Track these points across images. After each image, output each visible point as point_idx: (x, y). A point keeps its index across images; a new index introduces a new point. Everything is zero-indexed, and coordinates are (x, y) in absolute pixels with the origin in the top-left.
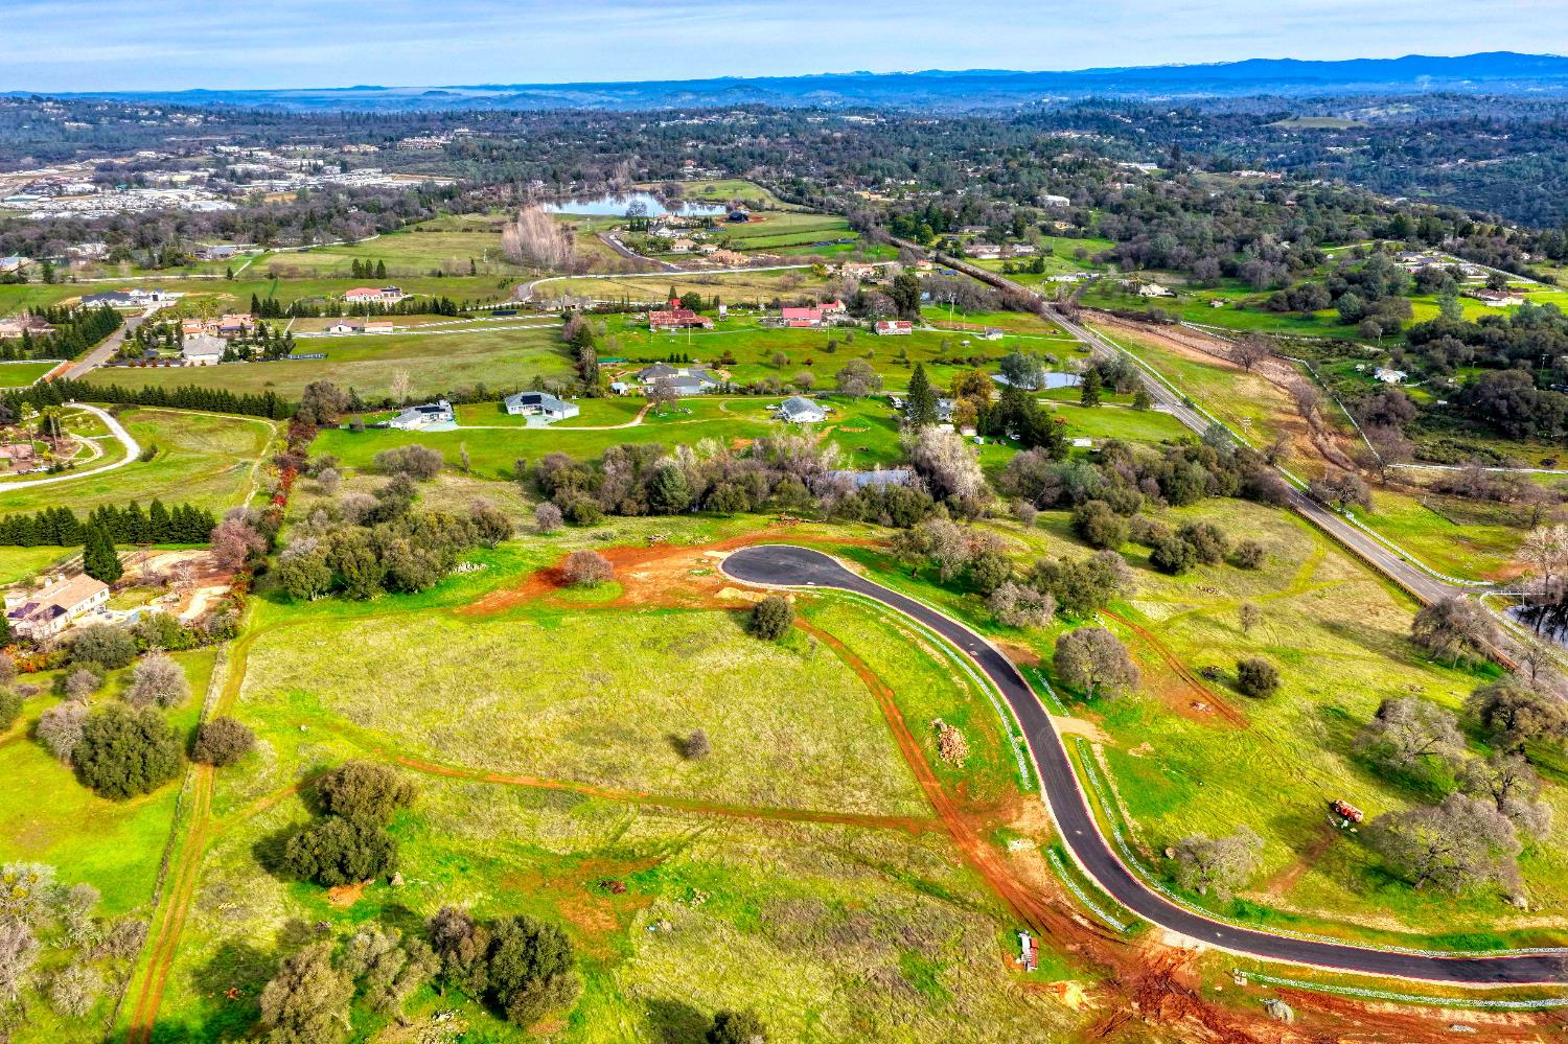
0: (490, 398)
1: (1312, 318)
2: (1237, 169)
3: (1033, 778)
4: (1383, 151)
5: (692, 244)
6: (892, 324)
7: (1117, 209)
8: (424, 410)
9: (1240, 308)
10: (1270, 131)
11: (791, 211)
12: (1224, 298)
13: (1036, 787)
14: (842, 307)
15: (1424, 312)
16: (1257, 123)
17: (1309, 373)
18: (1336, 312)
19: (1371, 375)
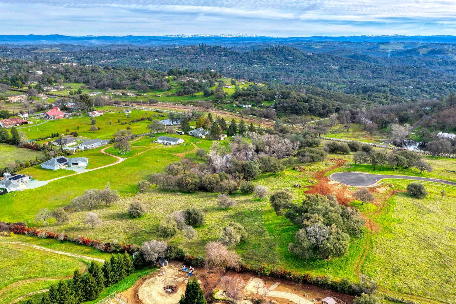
1: (195, 96)
12: (161, 94)
14: (59, 110)
16: (29, 51)
17: (220, 109)
18: (202, 93)
19: (242, 107)
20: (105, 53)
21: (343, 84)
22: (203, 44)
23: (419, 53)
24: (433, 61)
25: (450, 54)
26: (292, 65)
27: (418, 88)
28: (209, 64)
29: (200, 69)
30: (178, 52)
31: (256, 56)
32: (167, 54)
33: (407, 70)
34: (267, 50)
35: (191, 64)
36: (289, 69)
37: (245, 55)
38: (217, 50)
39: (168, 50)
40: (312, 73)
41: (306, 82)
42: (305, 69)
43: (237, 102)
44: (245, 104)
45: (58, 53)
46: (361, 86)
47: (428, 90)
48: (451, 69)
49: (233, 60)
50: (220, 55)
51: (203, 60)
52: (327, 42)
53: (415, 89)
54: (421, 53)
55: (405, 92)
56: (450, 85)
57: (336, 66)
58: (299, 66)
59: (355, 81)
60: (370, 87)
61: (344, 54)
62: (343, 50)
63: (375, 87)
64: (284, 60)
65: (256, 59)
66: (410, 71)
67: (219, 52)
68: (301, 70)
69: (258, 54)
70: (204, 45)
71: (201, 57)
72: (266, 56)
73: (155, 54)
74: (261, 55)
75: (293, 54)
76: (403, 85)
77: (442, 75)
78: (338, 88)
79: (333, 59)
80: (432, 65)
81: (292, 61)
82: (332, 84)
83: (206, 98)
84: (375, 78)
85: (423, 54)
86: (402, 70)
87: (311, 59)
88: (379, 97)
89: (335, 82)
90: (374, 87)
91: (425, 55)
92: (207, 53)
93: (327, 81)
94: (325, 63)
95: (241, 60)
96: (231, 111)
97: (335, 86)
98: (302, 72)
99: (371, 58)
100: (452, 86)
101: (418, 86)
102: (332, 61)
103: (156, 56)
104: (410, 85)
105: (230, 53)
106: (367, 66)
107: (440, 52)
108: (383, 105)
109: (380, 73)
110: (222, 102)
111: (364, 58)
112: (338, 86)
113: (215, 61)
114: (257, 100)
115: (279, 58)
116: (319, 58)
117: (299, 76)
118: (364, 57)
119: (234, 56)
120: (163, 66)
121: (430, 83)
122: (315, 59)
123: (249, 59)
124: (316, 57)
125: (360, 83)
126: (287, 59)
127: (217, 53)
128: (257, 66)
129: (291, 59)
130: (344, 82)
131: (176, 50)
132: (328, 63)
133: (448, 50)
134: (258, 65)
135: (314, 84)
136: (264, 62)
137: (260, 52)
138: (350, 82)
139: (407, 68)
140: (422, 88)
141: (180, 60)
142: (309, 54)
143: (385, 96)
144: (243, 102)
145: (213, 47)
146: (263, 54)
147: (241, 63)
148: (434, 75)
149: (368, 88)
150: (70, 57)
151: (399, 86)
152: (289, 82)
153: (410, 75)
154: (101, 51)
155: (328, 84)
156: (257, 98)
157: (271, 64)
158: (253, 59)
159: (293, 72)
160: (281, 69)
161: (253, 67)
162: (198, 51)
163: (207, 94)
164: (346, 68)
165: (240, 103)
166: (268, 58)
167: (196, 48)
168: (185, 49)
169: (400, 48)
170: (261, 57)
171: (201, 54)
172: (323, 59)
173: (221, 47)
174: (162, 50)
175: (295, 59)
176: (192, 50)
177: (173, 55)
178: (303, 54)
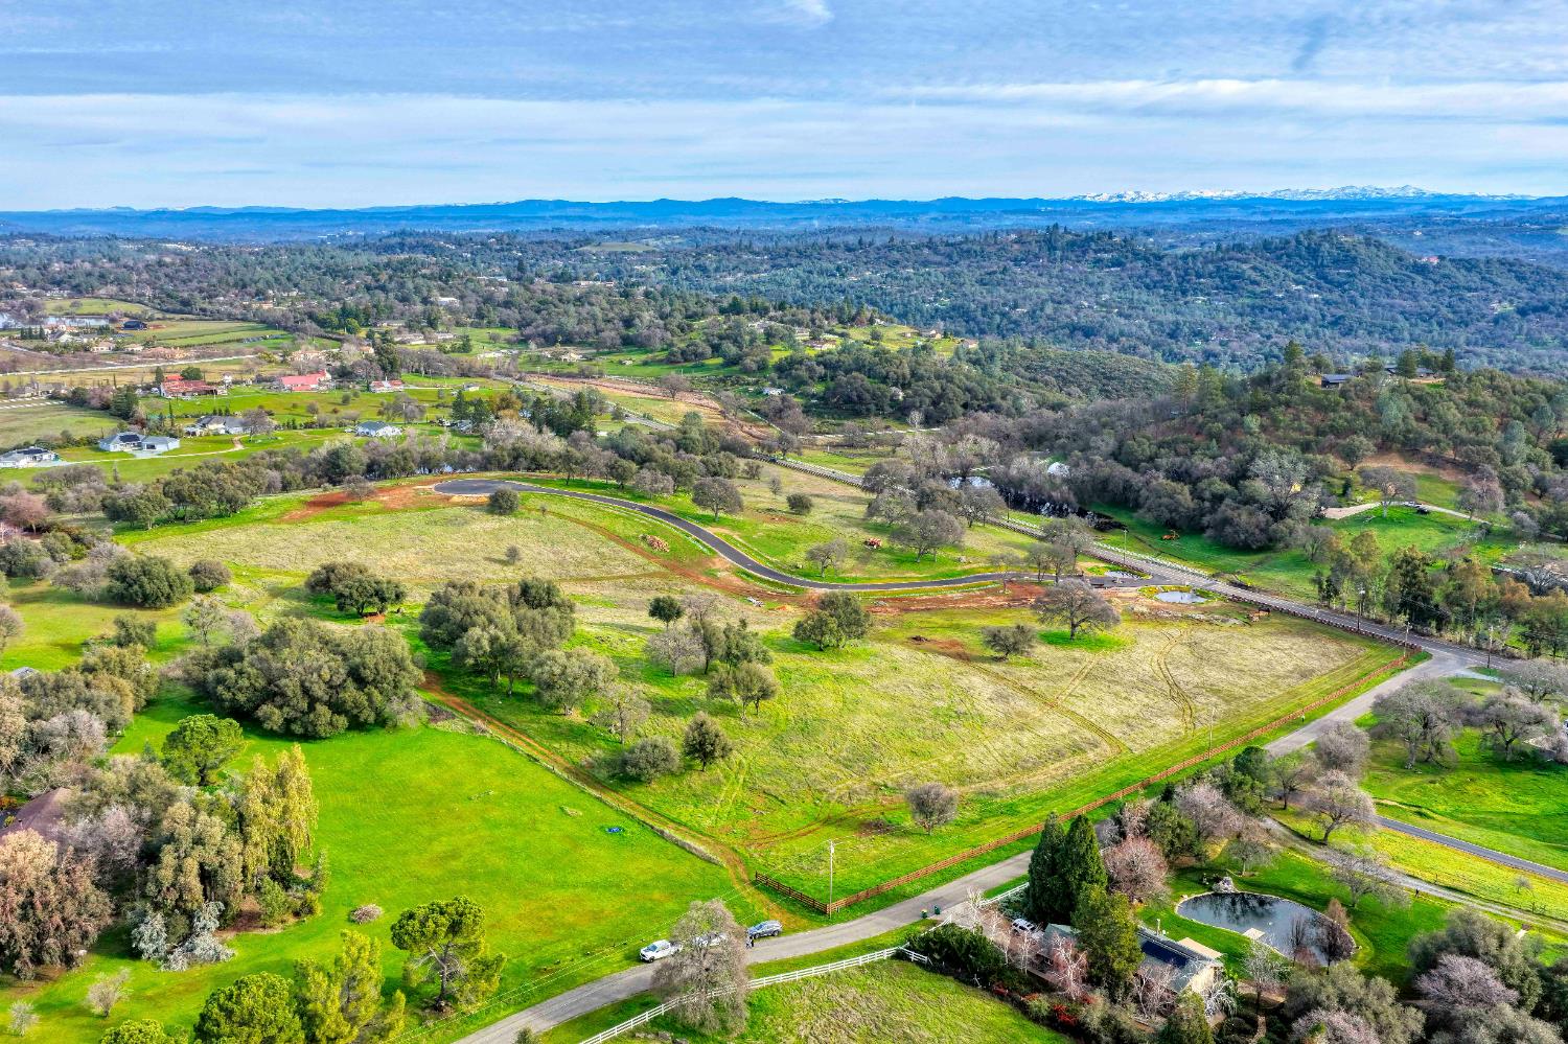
0: (77, 444)
1: (703, 365)
2: (576, 279)
3: (710, 550)
4: (678, 268)
5: (113, 346)
6: (386, 383)
7: (507, 304)
8: (25, 453)
9: (645, 363)
10: (581, 254)
11: (187, 319)
12: (632, 359)
13: (715, 553)
14: (329, 376)
15: (778, 354)
16: (567, 248)
20: (757, 254)
22: (1057, 224)
26: (1335, 295)
30: (968, 253)
31: (1211, 267)
32: (932, 257)
34: (1265, 247)
35: (972, 289)
37: (1180, 262)
38: (1093, 246)
39: (947, 245)
45: (634, 253)
50: (1099, 261)
57: (1511, 302)
64: (1314, 281)
65: (1210, 275)
67: (1099, 251)
69: (1222, 259)
70: (1061, 229)
72: (1244, 267)
74: (1232, 262)
75: (1354, 261)
79: (1521, 278)
81: (1340, 285)
87: (1420, 279)
92: (1058, 253)
94: (1470, 290)
95: (1157, 278)
102: (1510, 284)
105: (1136, 255)
110: (736, 382)
115: (1297, 272)
116: (1460, 274)
119: (1142, 263)
122: (1445, 276)
123: (1183, 279)
124: (1450, 269)
126: (1325, 278)
128: (1200, 300)
129: (1337, 278)
131: (965, 247)
132: (1485, 293)
134: (1208, 294)
136: (1232, 286)
137: (1233, 254)
142: (1424, 260)
145: (1087, 238)
146: (1238, 260)
147: (1151, 287)
150: (654, 264)
154: (749, 249)
157: (1254, 295)
158: (1199, 276)
161: (1186, 303)
162: (1035, 248)
166: (1250, 273)
168: (996, 242)
170: (1226, 270)
171: (1037, 257)
172: (1477, 279)
173: (1110, 237)
174: (931, 245)
175: (1354, 275)
176: (1016, 246)
177: (947, 261)
178: (1400, 259)
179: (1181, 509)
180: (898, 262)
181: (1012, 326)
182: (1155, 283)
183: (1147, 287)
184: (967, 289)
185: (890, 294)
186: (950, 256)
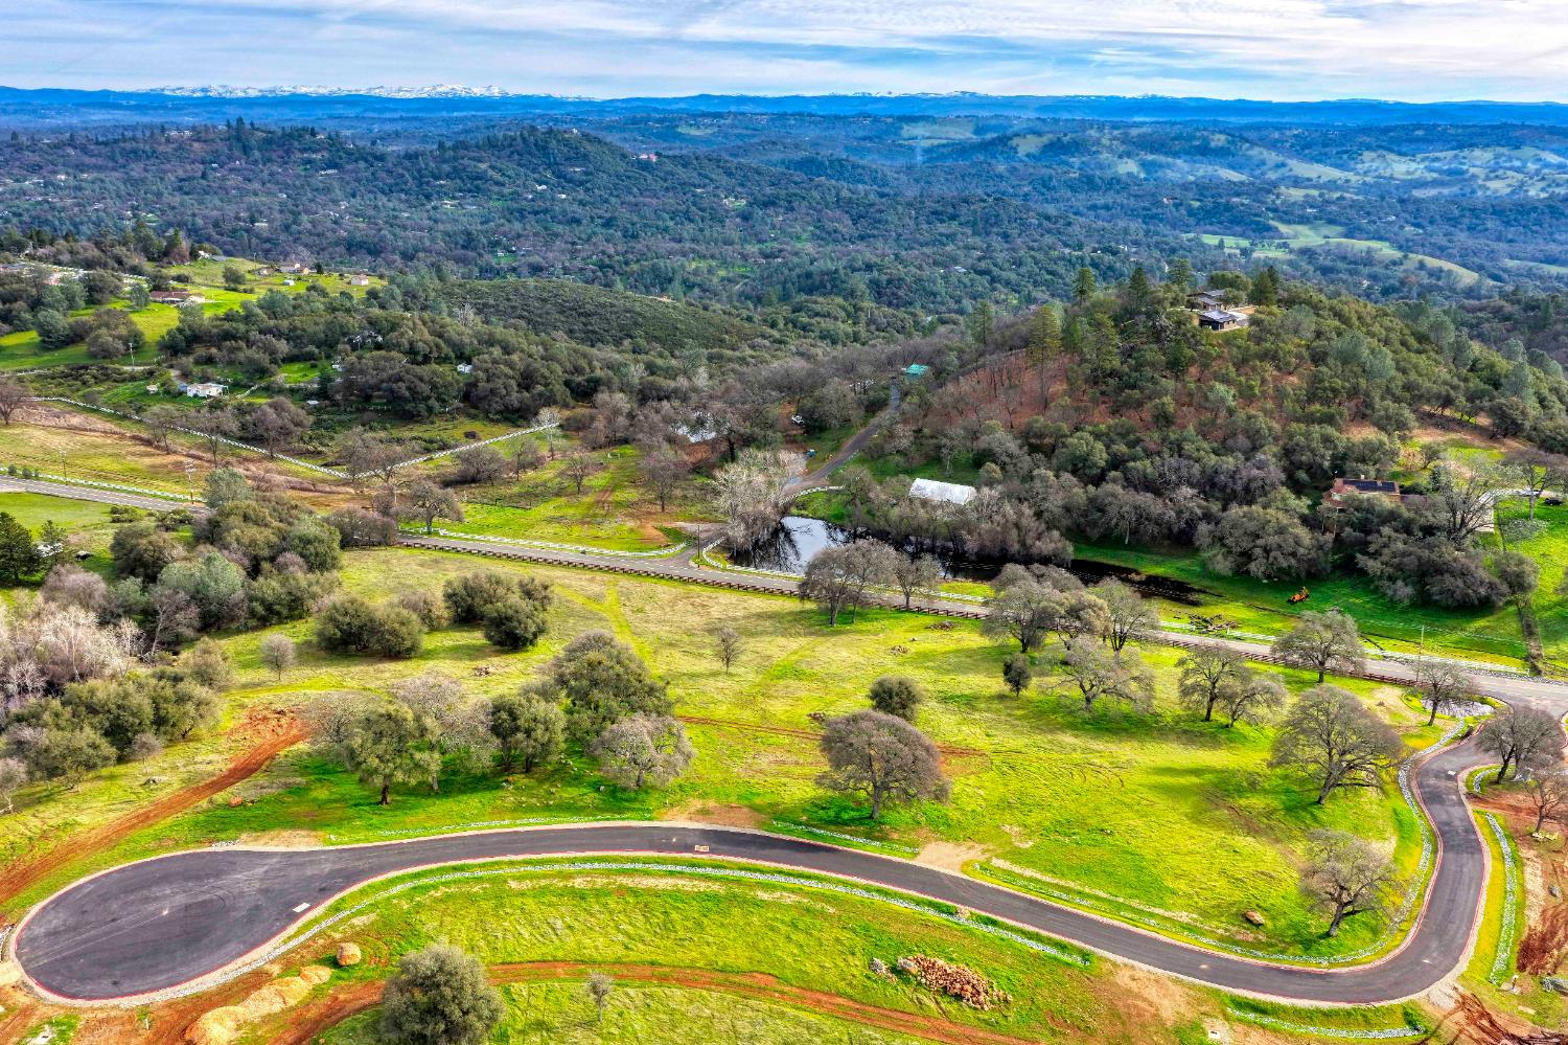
13: (1085, 956)
17: (85, 409)
18: (32, 336)
19: (181, 394)
21: (739, 262)
22: (240, 120)
23: (1015, 149)
24: (1050, 178)
25: (1105, 156)
26: (581, 195)
27: (982, 273)
28: (252, 199)
29: (205, 217)
30: (135, 154)
31: (446, 168)
32: (86, 159)
33: (964, 209)
34: (492, 144)
35: (177, 199)
36: (564, 211)
37: (407, 163)
38: (296, 144)
39: (98, 143)
40: (645, 225)
41: (607, 261)
42: (624, 214)
43: (173, 373)
44: (205, 379)
46: (797, 270)
47: (1013, 276)
48: (1101, 201)
49: (358, 180)
50: (309, 161)
51: (234, 180)
52: (736, 114)
53: (973, 275)
54: (1022, 152)
55: (940, 287)
56: (1082, 259)
57: (736, 198)
58: (607, 201)
59: (780, 251)
60: (823, 273)
61: (776, 156)
62: (774, 143)
63: (842, 272)
64: (554, 180)
65: (448, 176)
66: (975, 212)
67: (304, 150)
68: (608, 215)
69: (455, 159)
70: (248, 126)
71: (231, 170)
72: (483, 166)
73: (35, 158)
74: (466, 161)
75: (585, 156)
76: (935, 263)
77: (1069, 224)
78: (723, 279)
79: (729, 174)
80: (1049, 189)
81: (581, 183)
82: (703, 265)
83: (47, 357)
84: (862, 238)
85: (1028, 155)
86: (950, 210)
87: (649, 177)
88: (828, 315)
89: (713, 257)
90: (836, 271)
91: (1034, 157)
92: (257, 154)
93: (684, 255)
94: (695, 186)
95: (390, 181)
96: (125, 417)
97: (709, 272)
98: (608, 224)
99: (863, 168)
100: (1087, 261)
101: (983, 265)
102: (724, 180)
103: (35, 169)
104: (955, 261)
105: (349, 153)
106: (837, 195)
107: (1077, 147)
108: (834, 342)
109: (879, 222)
110: (105, 376)
111: (839, 168)
112: (722, 273)
113: (285, 187)
114: (251, 361)
115: (534, 171)
116: (680, 170)
117: (589, 239)
118: (842, 166)
119: (362, 164)
120: (53, 208)
121: (1022, 253)
122: (667, 173)
123: (419, 178)
124: (669, 166)
125: (796, 260)
126: (564, 177)
127: (299, 155)
128: (448, 204)
129: (577, 177)
130: (745, 257)
131: (128, 146)
132: (710, 189)
133: (1098, 142)
134: (454, 198)
135: (635, 267)
136: (477, 187)
137: (462, 152)
138: (766, 256)
139: (966, 201)
140: (996, 271)
141: (134, 182)
142: (644, 157)
143: (852, 310)
144: (197, 370)
145: (284, 135)
146: (473, 159)
147: (388, 191)
148: (1045, 223)
149: (817, 278)
151: (920, 268)
152: (544, 264)
153: (974, 224)
155: (682, 266)
156: (252, 353)
157: (502, 196)
158: (437, 178)
159: (578, 221)
160: (536, 213)
161: (435, 208)
162: (223, 148)
163: (52, 341)
164: (769, 203)
165: (186, 376)
166: (491, 172)
167: (212, 136)
168: (168, 141)
169: (964, 134)
170: (464, 170)
171: (231, 158)
172: (695, 174)
173: (313, 133)
174: (71, 142)
175: (591, 174)
176: (196, 145)
177: (111, 164)
178: (624, 156)
179: (1301, 551)
180: (41, 168)
181: (267, 246)
182: (390, 186)
183: (383, 192)
184: (167, 198)
185: (63, 209)
186: (112, 158)
